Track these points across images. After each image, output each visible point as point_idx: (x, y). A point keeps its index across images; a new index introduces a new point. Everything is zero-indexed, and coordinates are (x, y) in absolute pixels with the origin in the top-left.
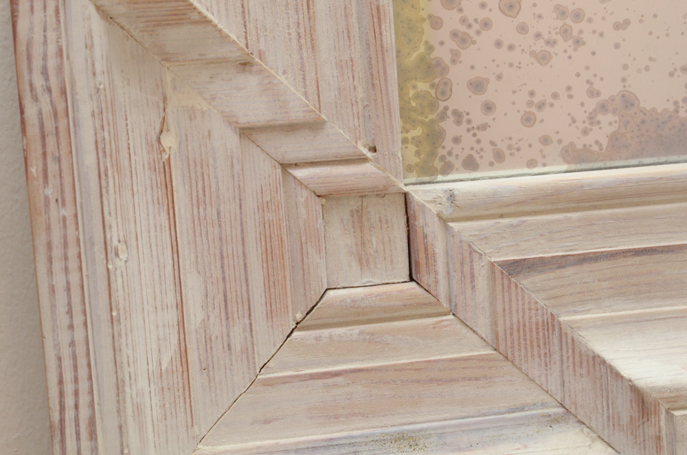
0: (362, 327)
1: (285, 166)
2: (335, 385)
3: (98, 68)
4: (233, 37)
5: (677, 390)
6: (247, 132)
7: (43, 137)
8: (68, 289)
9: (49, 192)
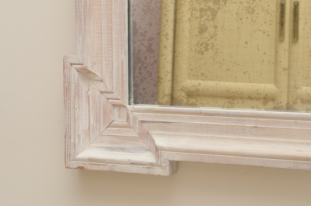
0: (118, 128)
1: (108, 99)
2: (112, 138)
3: (75, 79)
4: (100, 76)
5: (162, 147)
6: (102, 92)
7: (67, 89)
8: (68, 114)
9: (67, 98)
